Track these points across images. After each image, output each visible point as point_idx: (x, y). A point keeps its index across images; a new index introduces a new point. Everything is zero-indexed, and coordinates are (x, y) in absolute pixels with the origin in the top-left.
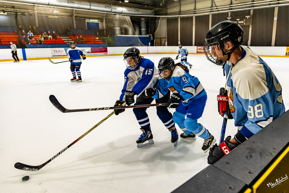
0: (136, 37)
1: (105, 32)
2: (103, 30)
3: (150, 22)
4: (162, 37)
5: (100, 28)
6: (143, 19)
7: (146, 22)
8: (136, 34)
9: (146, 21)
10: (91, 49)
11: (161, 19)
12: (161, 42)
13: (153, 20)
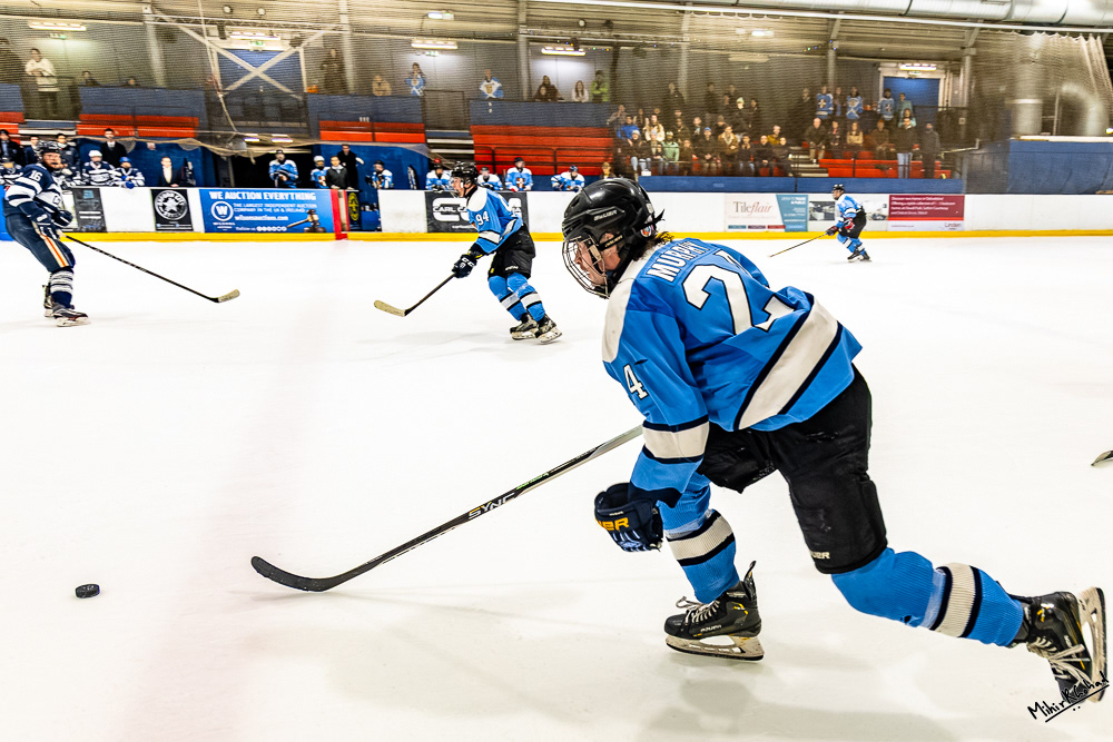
1: (962, 121)
2: (952, 113)
5: (940, 104)
10: (888, 203)
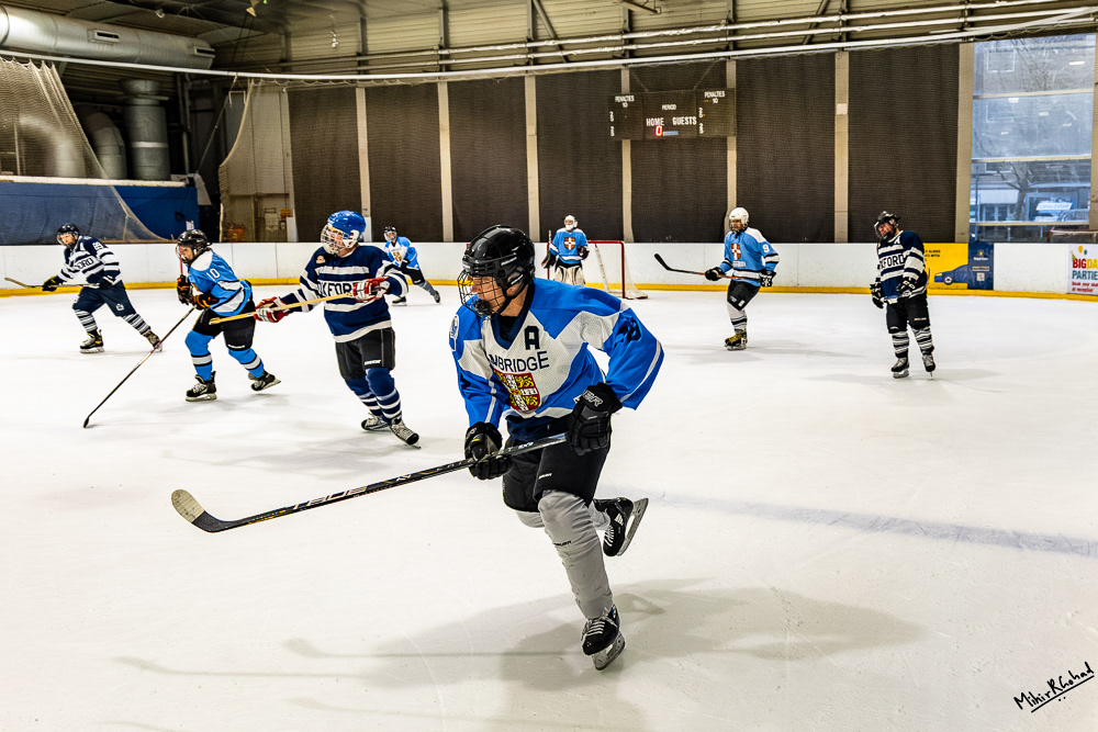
0: (104, 188)
3: (188, 103)
4: (266, 190)
6: (142, 86)
7: (162, 103)
8: (104, 175)
9: (166, 98)
11: (255, 88)
12: (260, 221)
13: (208, 93)
